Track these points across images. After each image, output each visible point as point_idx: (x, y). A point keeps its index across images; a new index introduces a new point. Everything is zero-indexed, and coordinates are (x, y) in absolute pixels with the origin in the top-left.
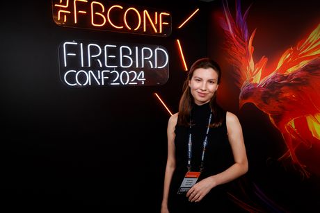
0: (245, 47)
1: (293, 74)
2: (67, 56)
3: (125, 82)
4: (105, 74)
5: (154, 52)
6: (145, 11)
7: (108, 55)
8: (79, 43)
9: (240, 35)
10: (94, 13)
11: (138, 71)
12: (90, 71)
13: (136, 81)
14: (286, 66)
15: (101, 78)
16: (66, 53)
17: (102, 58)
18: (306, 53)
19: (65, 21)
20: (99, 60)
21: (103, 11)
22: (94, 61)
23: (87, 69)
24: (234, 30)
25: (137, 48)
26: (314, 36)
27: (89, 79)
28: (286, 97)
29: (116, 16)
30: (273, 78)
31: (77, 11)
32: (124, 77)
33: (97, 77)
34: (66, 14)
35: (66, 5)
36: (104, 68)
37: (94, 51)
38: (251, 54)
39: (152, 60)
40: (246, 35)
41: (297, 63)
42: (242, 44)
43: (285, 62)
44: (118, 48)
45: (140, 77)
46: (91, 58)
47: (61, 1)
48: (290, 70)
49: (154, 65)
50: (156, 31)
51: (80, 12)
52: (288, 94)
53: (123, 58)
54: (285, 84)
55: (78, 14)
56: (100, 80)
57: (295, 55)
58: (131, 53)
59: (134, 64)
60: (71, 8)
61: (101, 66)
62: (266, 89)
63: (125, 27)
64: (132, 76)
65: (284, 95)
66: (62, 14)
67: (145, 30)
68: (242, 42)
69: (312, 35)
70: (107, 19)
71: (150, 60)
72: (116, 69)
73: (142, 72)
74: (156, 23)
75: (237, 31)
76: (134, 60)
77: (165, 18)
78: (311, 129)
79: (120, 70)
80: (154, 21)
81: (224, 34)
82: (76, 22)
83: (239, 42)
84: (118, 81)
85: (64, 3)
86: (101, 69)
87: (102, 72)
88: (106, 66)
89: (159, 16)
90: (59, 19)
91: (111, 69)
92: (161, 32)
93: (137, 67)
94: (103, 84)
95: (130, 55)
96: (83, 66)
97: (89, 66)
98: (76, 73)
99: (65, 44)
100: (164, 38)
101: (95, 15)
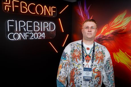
1: (108, 35)
2: (9, 26)
3: (36, 38)
4: (27, 34)
5: (49, 24)
6: (45, 6)
7: (28, 26)
8: (15, 20)
9: (86, 18)
10: (22, 6)
12: (20, 33)
13: (41, 37)
14: (105, 32)
15: (25, 36)
16: (9, 25)
19: (8, 10)
20: (24, 28)
21: (26, 6)
22: (22, 28)
24: (83, 15)
25: (41, 22)
26: (116, 20)
27: (19, 37)
28: (105, 45)
29: (32, 8)
30: (100, 36)
31: (14, 6)
32: (36, 35)
33: (23, 36)
34: (9, 7)
35: (9, 3)
36: (27, 32)
37: (22, 24)
39: (48, 27)
41: (109, 31)
44: (33, 22)
45: (43, 35)
46: (21, 27)
47: (6, 1)
48: (107, 34)
49: (49, 30)
50: (50, 15)
51: (15, 6)
53: (35, 27)
54: (105, 39)
55: (14, 7)
56: (25, 37)
57: (108, 27)
58: (39, 25)
59: (40, 29)
60: (11, 4)
61: (25, 31)
63: (36, 13)
64: (39, 35)
66: (7, 7)
67: (45, 15)
70: (28, 10)
71: (47, 27)
72: (32, 32)
73: (44, 33)
74: (50, 11)
75: (85, 16)
77: (54, 9)
78: (115, 58)
79: (34, 32)
80: (49, 11)
82: (13, 11)
84: (33, 37)
85: (8, 2)
86: (25, 32)
87: (26, 33)
88: (28, 31)
89: (51, 8)
90: (5, 9)
91: (30, 32)
92: (52, 15)
93: (42, 31)
94: (26, 39)
95: (38, 26)
96: (17, 31)
97: (20, 31)
98: (13, 34)
99: (8, 21)
100: (53, 18)
101: (22, 8)
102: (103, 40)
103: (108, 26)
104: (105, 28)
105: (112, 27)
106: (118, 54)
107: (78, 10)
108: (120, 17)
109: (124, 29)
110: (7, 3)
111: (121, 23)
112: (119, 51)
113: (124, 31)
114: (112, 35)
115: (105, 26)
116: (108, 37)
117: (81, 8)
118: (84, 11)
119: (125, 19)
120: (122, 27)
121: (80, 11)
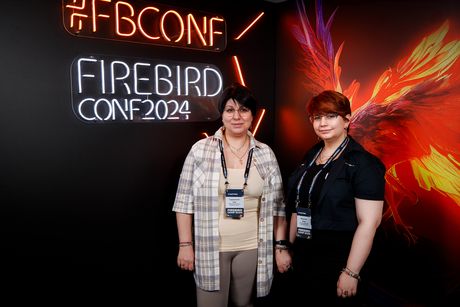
0: (329, 67)
2: (83, 78)
3: (162, 117)
4: (135, 105)
5: (202, 74)
6: (190, 16)
7: (138, 77)
8: (99, 59)
9: (323, 51)
10: (120, 16)
11: (180, 100)
12: (113, 101)
13: (177, 114)
14: (384, 93)
15: (129, 110)
16: (82, 74)
17: (130, 81)
18: (409, 76)
19: (80, 28)
20: (126, 84)
21: (132, 15)
22: (119, 85)
23: (110, 97)
24: (313, 43)
25: (178, 67)
27: (112, 112)
28: (384, 135)
29: (150, 22)
30: (368, 110)
31: (97, 13)
32: (162, 107)
33: (124, 109)
34: (82, 18)
35: (81, 6)
36: (133, 95)
37: (120, 71)
38: (337, 77)
39: (200, 84)
40: (331, 51)
41: (397, 89)
42: (325, 64)
43: (383, 87)
44: (153, 67)
45: (183, 109)
46: (115, 81)
48: (390, 99)
49: (202, 92)
50: (205, 44)
51: (100, 15)
52: (387, 132)
53: (159, 81)
54: (383, 118)
55: (98, 19)
56: (128, 113)
58: (170, 75)
59: (175, 90)
60: (88, 10)
61: (129, 92)
62: (358, 126)
63: (162, 38)
64: (172, 107)
65: (383, 133)
66: (77, 19)
67: (189, 42)
68: (325, 60)
69: (414, 53)
70: (137, 26)
71: (197, 84)
72: (150, 97)
73: (186, 102)
74: (205, 32)
75: (318, 45)
76: (175, 84)
77: (217, 26)
78: (417, 177)
79: (155, 98)
80: (202, 31)
81: (300, 48)
82: (95, 30)
83: (321, 60)
84: (153, 114)
85: (79, 3)
86: (129, 97)
87: (131, 101)
88: (136, 92)
89: (209, 23)
90: (72, 25)
91: (144, 98)
92: (212, 44)
93: (179, 94)
94: (132, 118)
95: (169, 78)
96: (104, 92)
97: (113, 92)
98: (94, 103)
99: (79, 62)
100: (216, 53)
101: (120, 20)
102: (379, 121)
103: (394, 73)
104: (384, 79)
105: (405, 78)
106: (426, 161)
107: (297, 27)
108: (429, 44)
109: (442, 81)
110: (76, 4)
111: (432, 63)
112: (429, 153)
113: (442, 86)
114: (408, 102)
115: (385, 74)
116: (395, 109)
117: (305, 22)
118: (315, 31)
119: (445, 49)
120: (436, 73)
121: (303, 30)
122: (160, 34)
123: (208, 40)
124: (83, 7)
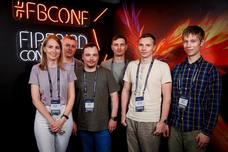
0: (137, 36)
2: (22, 41)
5: (78, 37)
6: (73, 10)
8: (30, 31)
9: (135, 28)
10: (40, 11)
12: (37, 51)
16: (22, 39)
19: (21, 17)
21: (45, 10)
23: (35, 49)
26: (176, 33)
27: (36, 56)
29: (54, 14)
30: (154, 57)
31: (29, 10)
34: (22, 12)
37: (39, 37)
40: (138, 29)
41: (167, 48)
43: (161, 47)
46: (38, 43)
47: (18, 4)
48: (164, 53)
50: (79, 24)
55: (29, 12)
60: (24, 8)
63: (59, 21)
67: (72, 23)
69: (175, 31)
70: (47, 16)
74: (80, 18)
77: (85, 15)
80: (78, 17)
82: (28, 18)
83: (134, 33)
89: (81, 14)
90: (17, 16)
92: (82, 24)
96: (32, 47)
97: (36, 47)
98: (27, 52)
99: (21, 33)
100: (85, 28)
101: (40, 13)
103: (166, 40)
104: (161, 44)
105: (170, 44)
110: (19, 6)
114: (171, 54)
115: (162, 41)
117: (127, 13)
118: (131, 18)
121: (125, 18)
122: (58, 19)
123: (81, 22)
124: (22, 7)
